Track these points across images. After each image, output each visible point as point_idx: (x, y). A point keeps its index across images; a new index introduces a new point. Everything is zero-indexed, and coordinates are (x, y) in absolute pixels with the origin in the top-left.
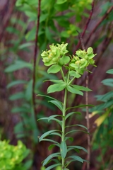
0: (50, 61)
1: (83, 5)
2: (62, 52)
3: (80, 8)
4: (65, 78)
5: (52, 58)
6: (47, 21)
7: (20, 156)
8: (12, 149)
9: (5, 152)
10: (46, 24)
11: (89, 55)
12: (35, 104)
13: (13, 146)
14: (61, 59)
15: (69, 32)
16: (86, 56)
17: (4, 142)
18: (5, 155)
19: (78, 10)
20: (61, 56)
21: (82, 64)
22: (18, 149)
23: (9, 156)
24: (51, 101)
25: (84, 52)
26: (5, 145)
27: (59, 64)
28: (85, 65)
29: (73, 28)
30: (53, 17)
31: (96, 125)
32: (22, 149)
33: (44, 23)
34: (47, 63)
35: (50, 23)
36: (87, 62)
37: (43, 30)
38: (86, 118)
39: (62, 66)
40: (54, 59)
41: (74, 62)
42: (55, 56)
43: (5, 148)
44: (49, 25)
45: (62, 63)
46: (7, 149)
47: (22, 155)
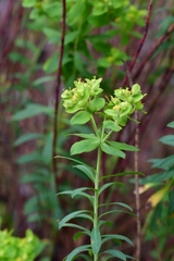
0: (74, 105)
1: (132, 19)
2: (92, 92)
3: (128, 23)
4: (97, 131)
5: (77, 101)
6: (77, 42)
7: (29, 255)
8: (17, 242)
9: (7, 248)
10: (76, 47)
11: (135, 96)
12: (56, 169)
13: (18, 239)
14: (92, 102)
15: (110, 59)
16: (130, 98)
17: (5, 233)
18: (6, 254)
19: (125, 25)
20: (92, 98)
21: (124, 111)
22: (27, 243)
23: (13, 253)
24: (78, 166)
25: (126, 91)
26: (6, 238)
27: (89, 110)
28: (128, 111)
29: (116, 53)
30: (86, 37)
31: (150, 204)
32: (32, 243)
33: (71, 45)
34: (70, 108)
35: (81, 45)
36: (130, 107)
37: (71, 56)
38: (135, 192)
39: (93, 113)
40: (80, 103)
41: (111, 107)
42: (82, 98)
43: (6, 242)
44: (79, 48)
45: (92, 108)
46: (9, 244)
47: (33, 251)
